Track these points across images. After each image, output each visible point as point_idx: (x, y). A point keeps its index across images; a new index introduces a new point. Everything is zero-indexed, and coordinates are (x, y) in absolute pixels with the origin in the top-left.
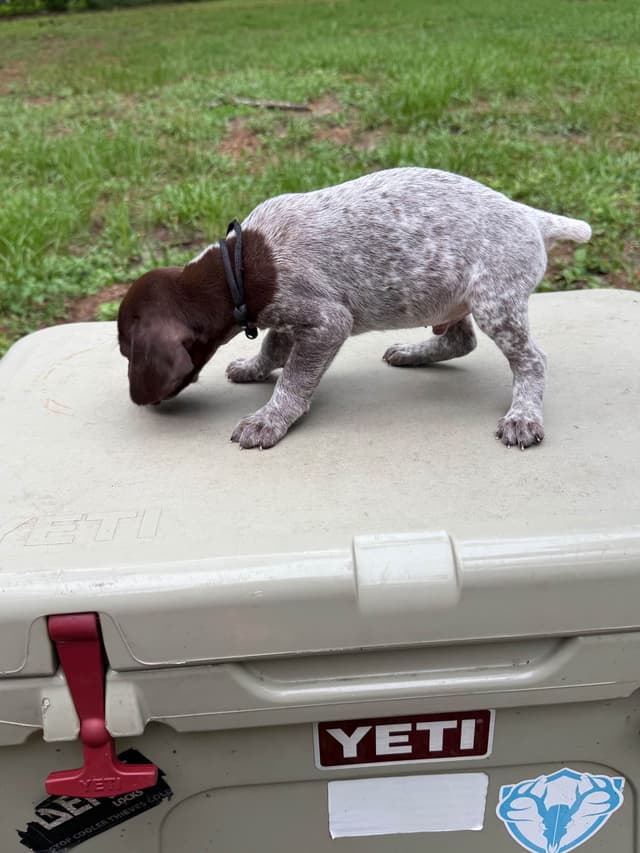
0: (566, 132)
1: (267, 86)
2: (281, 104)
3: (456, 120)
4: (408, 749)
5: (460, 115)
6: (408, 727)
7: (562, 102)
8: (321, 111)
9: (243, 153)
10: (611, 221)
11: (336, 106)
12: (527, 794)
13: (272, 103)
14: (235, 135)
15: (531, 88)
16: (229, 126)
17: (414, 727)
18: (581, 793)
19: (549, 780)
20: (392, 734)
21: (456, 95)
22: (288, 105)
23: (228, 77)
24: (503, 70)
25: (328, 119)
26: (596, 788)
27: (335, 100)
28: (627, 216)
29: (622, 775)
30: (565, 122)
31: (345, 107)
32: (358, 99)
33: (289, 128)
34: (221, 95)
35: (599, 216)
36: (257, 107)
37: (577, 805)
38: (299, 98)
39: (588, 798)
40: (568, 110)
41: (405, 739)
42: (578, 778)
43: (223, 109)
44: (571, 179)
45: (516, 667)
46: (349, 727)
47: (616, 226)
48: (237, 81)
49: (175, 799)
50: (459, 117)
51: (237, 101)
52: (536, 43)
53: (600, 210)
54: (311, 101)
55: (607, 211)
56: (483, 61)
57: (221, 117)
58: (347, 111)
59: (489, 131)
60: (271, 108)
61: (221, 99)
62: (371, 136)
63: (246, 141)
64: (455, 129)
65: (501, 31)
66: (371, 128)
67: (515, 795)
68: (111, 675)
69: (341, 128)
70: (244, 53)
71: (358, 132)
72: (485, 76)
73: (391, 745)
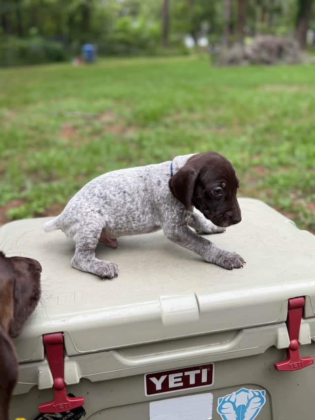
4: (181, 384)
6: (181, 374)
7: (212, 114)
12: (229, 401)
17: (184, 374)
18: (250, 398)
19: (237, 394)
20: (175, 378)
25: (109, 122)
26: (255, 396)
29: (264, 389)
37: (248, 404)
39: (253, 401)
41: (180, 379)
42: (247, 392)
45: (221, 343)
46: (158, 376)
49: (87, 416)
54: (101, 113)
62: (129, 129)
64: (167, 127)
66: (130, 125)
67: (224, 402)
68: (66, 358)
73: (175, 383)
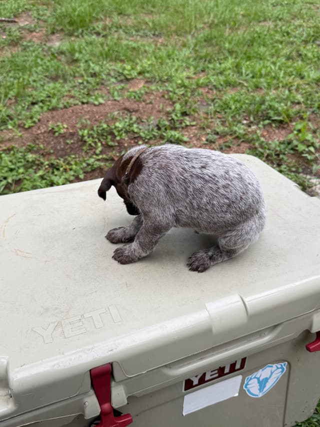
0: (152, 36)
3: (97, 29)
5: (99, 26)
7: (147, 19)
8: (23, 23)
10: (185, 87)
11: (30, 20)
12: (255, 378)
15: (130, 10)
18: (273, 371)
19: (263, 370)
21: (94, 15)
22: (3, 18)
25: (27, 27)
26: (278, 368)
27: (29, 16)
28: (192, 84)
29: (286, 361)
30: (150, 31)
31: (36, 20)
32: (42, 15)
33: (7, 33)
35: (180, 84)
37: (270, 377)
38: (8, 14)
39: (275, 373)
40: (151, 24)
41: (216, 372)
42: (272, 367)
44: (161, 64)
47: (189, 90)
50: (98, 27)
53: (180, 82)
54: (15, 16)
55: (183, 81)
58: (37, 23)
59: (116, 36)
62: (54, 37)
64: (98, 34)
66: (53, 33)
67: (251, 379)
69: (37, 33)
71: (47, 36)
72: (106, 3)
73: (211, 375)
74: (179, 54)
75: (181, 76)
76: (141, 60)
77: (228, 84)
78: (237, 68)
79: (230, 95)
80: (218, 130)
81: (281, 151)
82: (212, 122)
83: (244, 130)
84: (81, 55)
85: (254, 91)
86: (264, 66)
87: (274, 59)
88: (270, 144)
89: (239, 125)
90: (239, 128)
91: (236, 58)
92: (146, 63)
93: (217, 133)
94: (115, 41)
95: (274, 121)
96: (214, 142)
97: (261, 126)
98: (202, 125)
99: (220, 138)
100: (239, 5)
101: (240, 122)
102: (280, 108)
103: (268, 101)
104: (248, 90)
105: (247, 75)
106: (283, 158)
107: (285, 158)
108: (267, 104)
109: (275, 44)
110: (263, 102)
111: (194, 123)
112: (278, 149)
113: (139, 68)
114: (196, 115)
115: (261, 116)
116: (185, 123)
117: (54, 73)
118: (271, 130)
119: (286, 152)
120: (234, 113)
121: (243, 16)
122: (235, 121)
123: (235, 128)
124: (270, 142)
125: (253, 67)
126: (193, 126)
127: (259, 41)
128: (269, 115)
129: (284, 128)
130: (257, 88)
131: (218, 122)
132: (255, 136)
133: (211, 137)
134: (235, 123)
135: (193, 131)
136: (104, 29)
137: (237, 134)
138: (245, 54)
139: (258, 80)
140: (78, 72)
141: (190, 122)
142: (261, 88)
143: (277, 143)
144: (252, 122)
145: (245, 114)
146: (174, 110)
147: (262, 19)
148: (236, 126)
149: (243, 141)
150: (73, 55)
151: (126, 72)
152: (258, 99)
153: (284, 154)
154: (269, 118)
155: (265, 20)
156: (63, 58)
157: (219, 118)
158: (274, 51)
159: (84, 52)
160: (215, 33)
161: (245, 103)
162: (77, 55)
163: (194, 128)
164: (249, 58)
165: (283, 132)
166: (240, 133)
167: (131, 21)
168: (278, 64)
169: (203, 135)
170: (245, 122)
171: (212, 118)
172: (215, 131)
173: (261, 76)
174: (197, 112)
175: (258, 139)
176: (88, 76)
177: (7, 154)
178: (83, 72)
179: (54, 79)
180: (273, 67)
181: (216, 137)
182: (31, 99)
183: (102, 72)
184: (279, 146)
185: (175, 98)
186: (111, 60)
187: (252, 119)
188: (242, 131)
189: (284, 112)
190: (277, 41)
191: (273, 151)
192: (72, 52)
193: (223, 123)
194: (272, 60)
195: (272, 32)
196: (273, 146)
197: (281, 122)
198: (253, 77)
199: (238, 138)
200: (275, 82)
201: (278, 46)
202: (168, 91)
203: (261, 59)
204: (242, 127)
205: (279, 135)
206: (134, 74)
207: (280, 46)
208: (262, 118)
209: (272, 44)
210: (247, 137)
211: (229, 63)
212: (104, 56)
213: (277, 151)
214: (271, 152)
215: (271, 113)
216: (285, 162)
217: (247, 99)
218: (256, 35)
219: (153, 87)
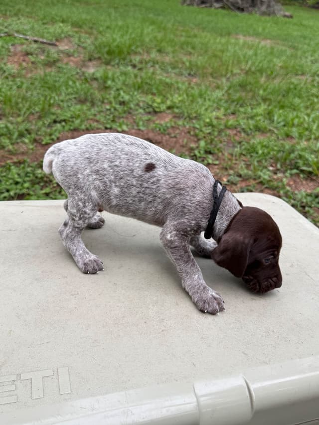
0: (187, 75)
1: (32, 28)
2: (41, 40)
3: (134, 62)
5: (136, 59)
7: (185, 59)
8: (63, 47)
9: (20, 65)
10: (213, 126)
11: (71, 45)
13: (36, 38)
14: (15, 54)
15: (170, 49)
16: (12, 49)
21: (133, 48)
22: (45, 41)
23: (9, 21)
24: (155, 37)
25: (67, 51)
27: (70, 42)
28: (220, 124)
30: (186, 69)
31: (76, 46)
32: (83, 43)
33: (46, 54)
34: (6, 30)
35: (208, 123)
36: (27, 39)
38: (50, 38)
40: (188, 64)
43: (8, 38)
44: (192, 101)
47: (216, 129)
48: (14, 24)
51: (16, 35)
52: (169, 25)
53: (208, 120)
54: (57, 40)
55: (211, 120)
56: (145, 31)
57: (7, 43)
58: (77, 49)
59: (151, 70)
60: (36, 41)
61: (6, 33)
62: (90, 64)
63: (22, 58)
64: (134, 66)
65: (151, 15)
66: (90, 60)
69: (75, 58)
70: (17, 7)
71: (84, 61)
72: (147, 40)
74: (212, 95)
75: (210, 115)
76: (172, 95)
77: (258, 129)
78: (269, 115)
79: (258, 139)
80: (242, 173)
81: (307, 203)
82: (236, 164)
83: (270, 177)
84: (113, 84)
85: (284, 140)
86: (297, 117)
87: (309, 111)
88: (296, 194)
89: (265, 170)
90: (265, 174)
91: (269, 105)
92: (177, 98)
93: (240, 176)
94: (149, 74)
95: (302, 171)
96: (236, 184)
97: (287, 174)
98: (225, 165)
99: (242, 181)
100: (278, 57)
101: (266, 167)
102: (310, 159)
103: (298, 150)
104: (278, 138)
105: (279, 123)
106: (309, 211)
107: (311, 211)
108: (296, 153)
109: (311, 98)
110: (292, 151)
111: (217, 162)
112: (304, 200)
113: (169, 103)
114: (220, 154)
115: (289, 165)
116: (207, 161)
117: (83, 97)
118: (298, 181)
119: (313, 206)
120: (261, 158)
121: (281, 67)
122: (260, 166)
123: (260, 173)
124: (296, 192)
125: (286, 116)
126: (215, 165)
127: (295, 91)
128: (298, 165)
129: (312, 180)
130: (288, 136)
131: (242, 164)
132: (280, 184)
133: (232, 178)
134: (261, 168)
135: (215, 170)
136: (141, 62)
137: (262, 179)
138: (279, 102)
139: (290, 129)
140: (107, 99)
141: (213, 160)
142: (292, 138)
143: (304, 194)
144: (278, 170)
145: (272, 161)
146: (197, 147)
147: (300, 73)
148: (261, 171)
149: (267, 188)
150: (105, 82)
151: (155, 105)
152: (287, 147)
153: (310, 207)
154: (297, 168)
155: (303, 74)
156: (95, 84)
157: (244, 161)
158: (309, 104)
159: (117, 80)
160: (251, 79)
161: (273, 150)
162: (109, 83)
163: (216, 167)
164: (282, 107)
165: (311, 184)
166: (264, 179)
167: (168, 59)
168: (312, 116)
169: (224, 176)
170: (271, 168)
171: (236, 160)
172: (238, 173)
173: (293, 125)
174: (221, 152)
175: (283, 187)
176: (116, 104)
177: (17, 167)
178: (112, 100)
179: (82, 102)
180: (306, 118)
181: (238, 179)
182: (54, 117)
183: (131, 101)
184: (306, 198)
185: (201, 135)
186: (143, 92)
187: (279, 166)
188: (266, 177)
189: (314, 163)
190: (313, 95)
191: (298, 201)
192: (105, 79)
193: (248, 166)
194: (305, 112)
195: (309, 86)
196: (299, 196)
197: (310, 173)
198: (284, 126)
199: (261, 183)
200: (307, 133)
201: (313, 100)
202: (195, 128)
203: (294, 110)
204: (268, 173)
205: (307, 186)
206: (163, 107)
207: (316, 100)
208: (289, 167)
209: (307, 96)
210: (272, 184)
211: (262, 109)
212: (137, 87)
213: (303, 202)
214: (296, 202)
215: (300, 162)
216: (311, 215)
217: (276, 146)
218: (292, 86)
219: (180, 122)
